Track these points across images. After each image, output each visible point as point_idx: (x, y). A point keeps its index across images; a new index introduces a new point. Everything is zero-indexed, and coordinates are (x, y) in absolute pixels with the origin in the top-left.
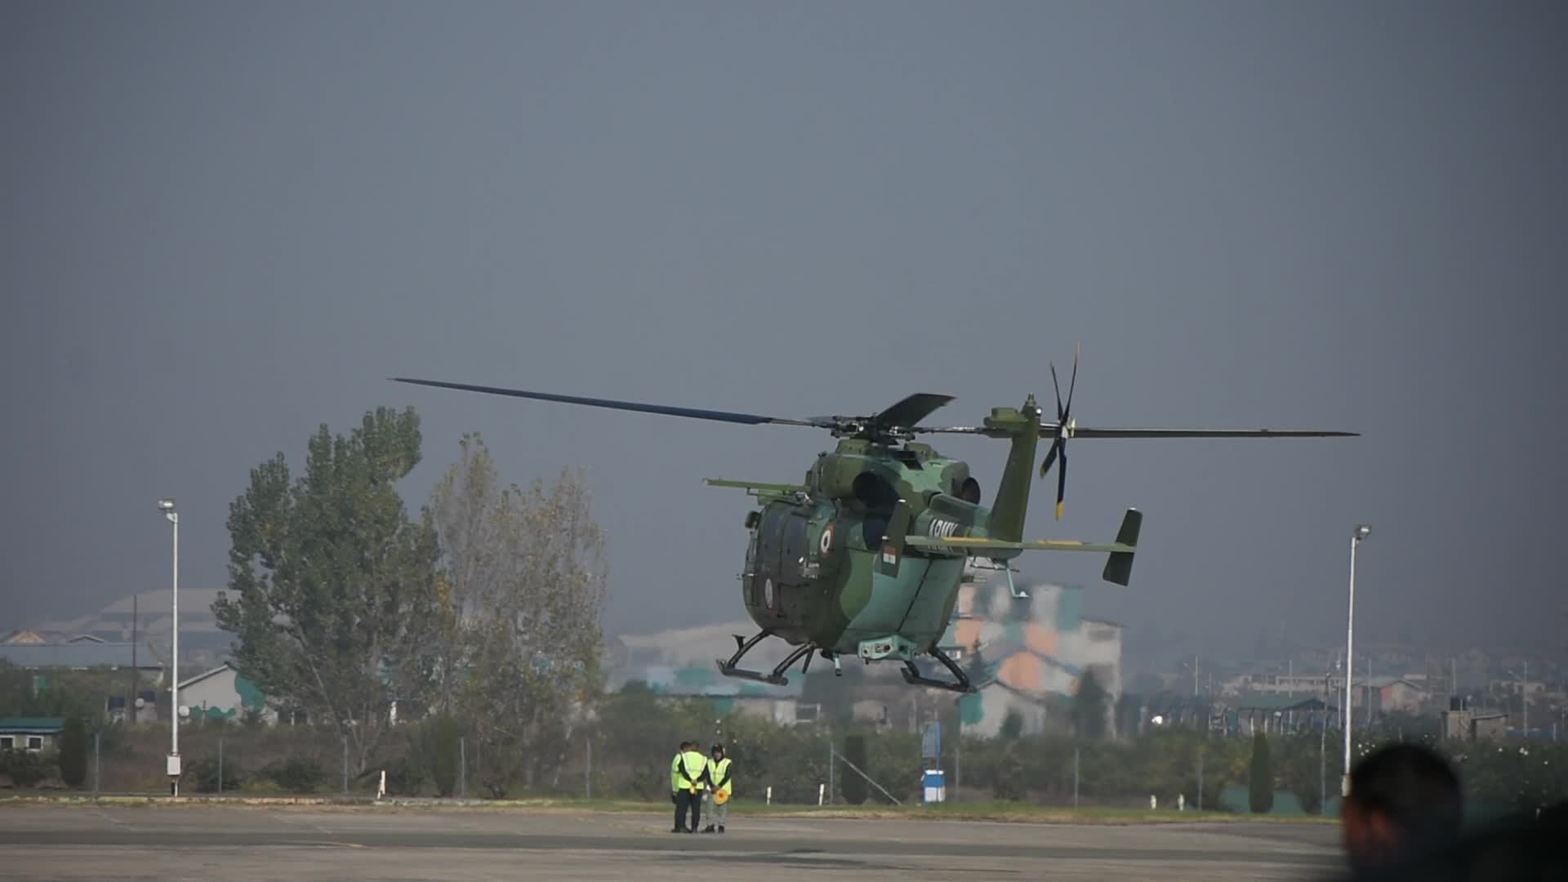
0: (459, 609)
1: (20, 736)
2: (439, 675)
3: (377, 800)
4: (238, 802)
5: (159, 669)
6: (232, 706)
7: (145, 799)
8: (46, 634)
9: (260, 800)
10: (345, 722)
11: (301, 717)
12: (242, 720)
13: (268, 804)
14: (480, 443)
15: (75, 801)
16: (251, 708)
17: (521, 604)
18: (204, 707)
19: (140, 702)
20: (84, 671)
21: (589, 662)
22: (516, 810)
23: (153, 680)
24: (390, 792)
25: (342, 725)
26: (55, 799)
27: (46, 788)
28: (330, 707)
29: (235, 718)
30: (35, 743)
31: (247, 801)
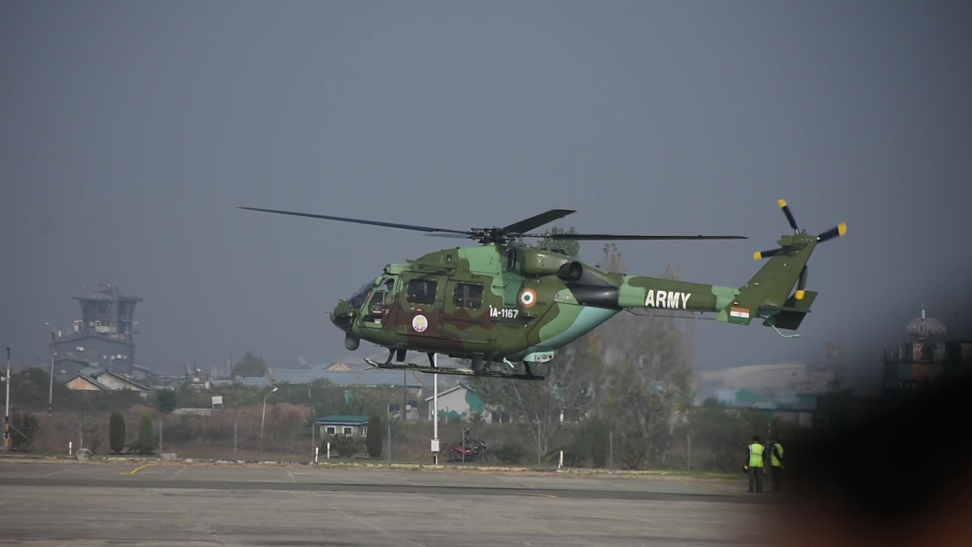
0: (603, 352)
1: (338, 427)
2: (592, 393)
3: (558, 469)
4: (474, 469)
5: (419, 387)
6: (464, 411)
7: (418, 466)
8: (350, 365)
9: (487, 468)
10: (534, 421)
11: (505, 418)
12: (470, 419)
13: (492, 470)
14: (616, 250)
15: (377, 466)
16: (475, 412)
17: (642, 350)
18: (447, 411)
19: (408, 407)
20: (374, 387)
21: (683, 387)
22: (645, 477)
23: (416, 394)
24: (565, 465)
25: (531, 423)
26: (365, 465)
27: (357, 458)
28: (525, 412)
29: (466, 418)
30: (348, 431)
31: (480, 468)
